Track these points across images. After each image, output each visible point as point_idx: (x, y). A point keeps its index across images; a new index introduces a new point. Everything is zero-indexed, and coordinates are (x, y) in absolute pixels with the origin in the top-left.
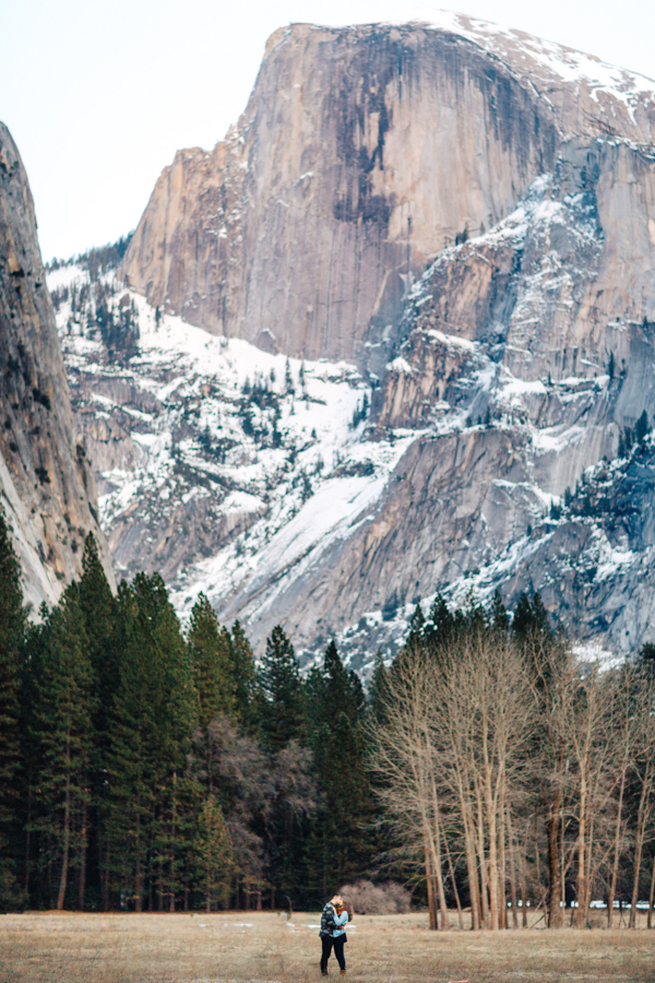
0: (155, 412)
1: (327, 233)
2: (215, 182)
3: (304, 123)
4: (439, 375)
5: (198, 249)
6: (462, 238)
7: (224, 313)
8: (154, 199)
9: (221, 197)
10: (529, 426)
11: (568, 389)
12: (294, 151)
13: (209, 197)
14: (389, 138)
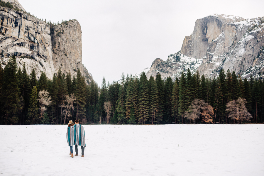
0: (180, 67)
1: (201, 43)
2: (190, 40)
3: (199, 31)
4: (210, 58)
5: (188, 48)
6: (212, 40)
7: (191, 55)
8: (183, 43)
9: (191, 41)
10: (216, 62)
11: (221, 57)
12: (198, 34)
14: (207, 30)
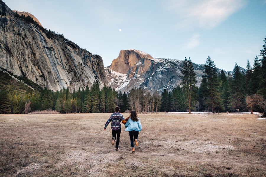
0: (112, 78)
1: (125, 65)
3: (123, 57)
4: (133, 75)
5: (115, 66)
6: (134, 65)
7: (117, 71)
9: (117, 62)
10: (139, 78)
11: (142, 76)
12: (122, 59)
13: (116, 62)
14: (129, 58)
